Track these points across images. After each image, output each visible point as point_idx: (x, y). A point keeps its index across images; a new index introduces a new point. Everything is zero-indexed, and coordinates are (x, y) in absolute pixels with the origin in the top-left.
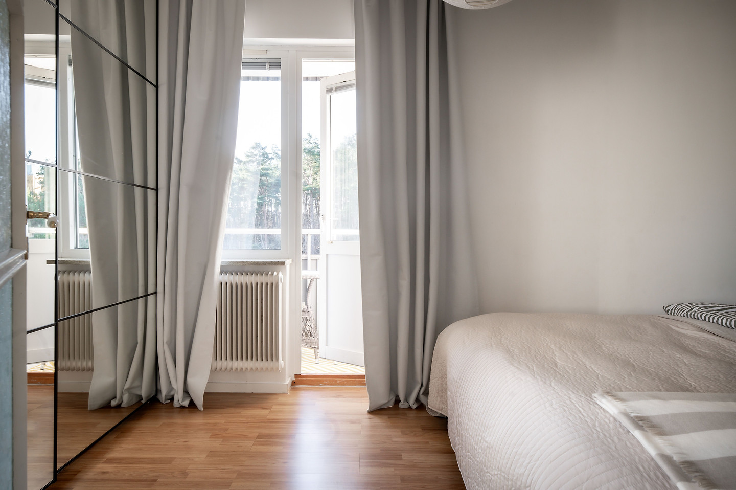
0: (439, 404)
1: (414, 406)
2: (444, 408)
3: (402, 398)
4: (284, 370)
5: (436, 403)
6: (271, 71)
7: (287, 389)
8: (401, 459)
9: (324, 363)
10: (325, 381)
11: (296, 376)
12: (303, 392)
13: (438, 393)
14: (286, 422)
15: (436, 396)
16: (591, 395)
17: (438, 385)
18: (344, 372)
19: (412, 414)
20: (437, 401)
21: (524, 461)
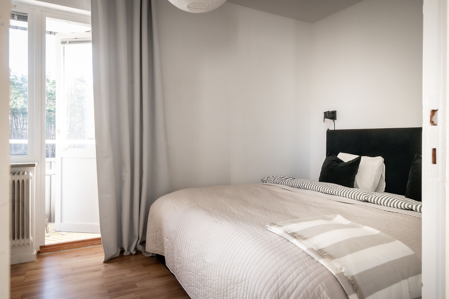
0: (155, 248)
1: (134, 253)
2: (159, 250)
3: (126, 249)
4: (32, 244)
5: (152, 248)
6: (18, 21)
7: (34, 258)
8: (136, 287)
9: (54, 235)
10: (65, 247)
11: (41, 247)
12: (48, 258)
13: (153, 241)
14: (33, 283)
15: (152, 243)
16: (264, 226)
17: (154, 236)
18: (72, 239)
19: (133, 258)
20: (153, 246)
21: (239, 267)
